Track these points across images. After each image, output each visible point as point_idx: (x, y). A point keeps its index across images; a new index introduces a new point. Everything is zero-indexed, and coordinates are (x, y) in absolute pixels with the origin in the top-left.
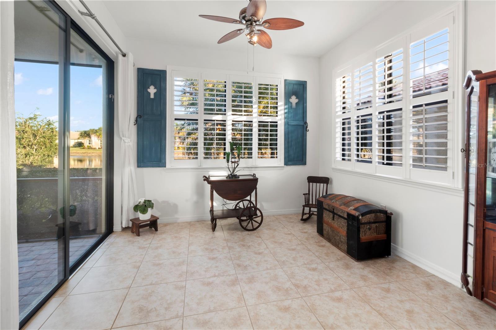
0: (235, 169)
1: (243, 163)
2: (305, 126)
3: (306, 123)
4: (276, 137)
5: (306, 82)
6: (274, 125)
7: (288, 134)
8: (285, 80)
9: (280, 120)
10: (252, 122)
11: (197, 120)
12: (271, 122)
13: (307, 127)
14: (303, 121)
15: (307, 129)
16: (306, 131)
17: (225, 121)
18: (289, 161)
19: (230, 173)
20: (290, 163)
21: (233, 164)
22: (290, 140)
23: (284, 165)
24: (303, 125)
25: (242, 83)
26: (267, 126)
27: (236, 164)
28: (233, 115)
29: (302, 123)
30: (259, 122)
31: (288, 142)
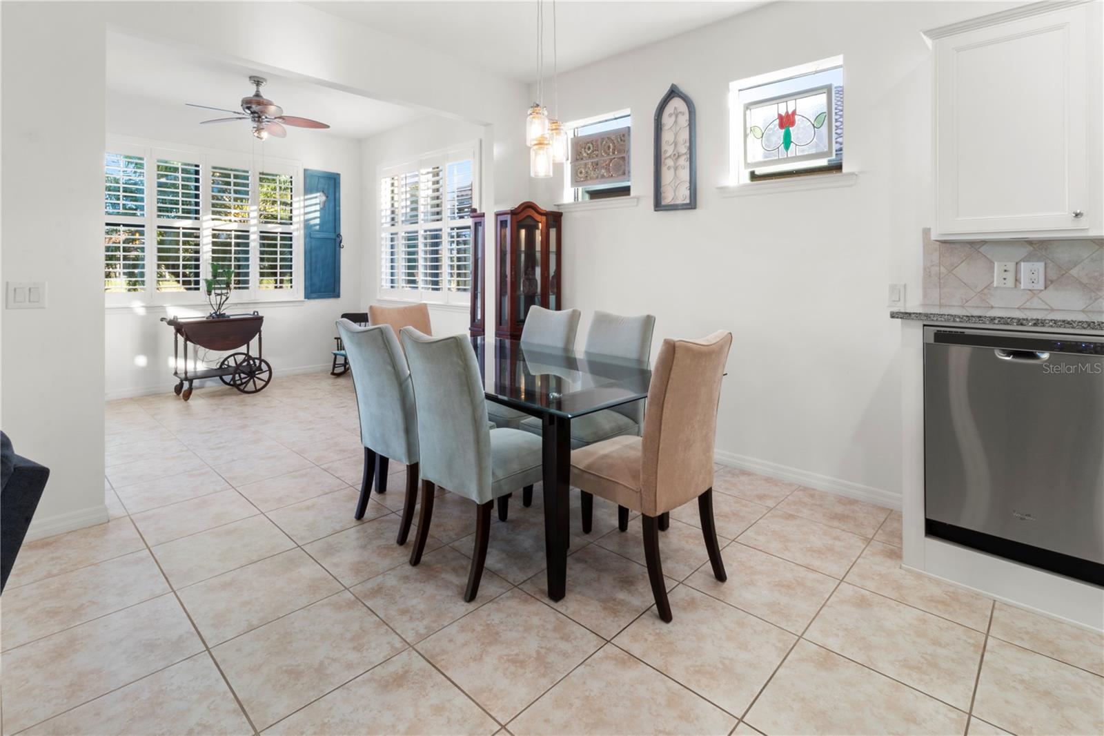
0: (220, 305)
1: (235, 296)
2: (338, 240)
3: (339, 235)
4: (289, 256)
5: (339, 175)
6: (288, 238)
7: (311, 251)
8: (305, 170)
9: (297, 229)
10: (248, 231)
11: (143, 226)
12: (281, 233)
13: (341, 242)
14: (335, 232)
15: (342, 244)
16: (340, 247)
17: (198, 229)
18: (312, 292)
19: (213, 312)
20: (313, 295)
21: (219, 297)
22: (314, 260)
23: (305, 298)
24: (335, 240)
25: (231, 170)
26: (275, 239)
27: (224, 298)
28: (213, 220)
29: (333, 236)
30: (261, 232)
31: (311, 264)
